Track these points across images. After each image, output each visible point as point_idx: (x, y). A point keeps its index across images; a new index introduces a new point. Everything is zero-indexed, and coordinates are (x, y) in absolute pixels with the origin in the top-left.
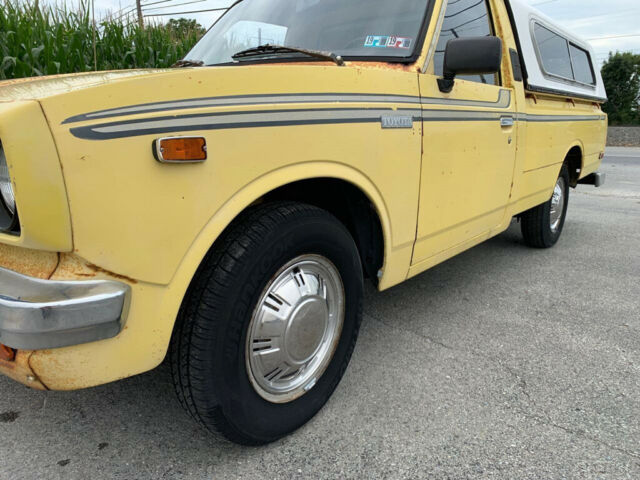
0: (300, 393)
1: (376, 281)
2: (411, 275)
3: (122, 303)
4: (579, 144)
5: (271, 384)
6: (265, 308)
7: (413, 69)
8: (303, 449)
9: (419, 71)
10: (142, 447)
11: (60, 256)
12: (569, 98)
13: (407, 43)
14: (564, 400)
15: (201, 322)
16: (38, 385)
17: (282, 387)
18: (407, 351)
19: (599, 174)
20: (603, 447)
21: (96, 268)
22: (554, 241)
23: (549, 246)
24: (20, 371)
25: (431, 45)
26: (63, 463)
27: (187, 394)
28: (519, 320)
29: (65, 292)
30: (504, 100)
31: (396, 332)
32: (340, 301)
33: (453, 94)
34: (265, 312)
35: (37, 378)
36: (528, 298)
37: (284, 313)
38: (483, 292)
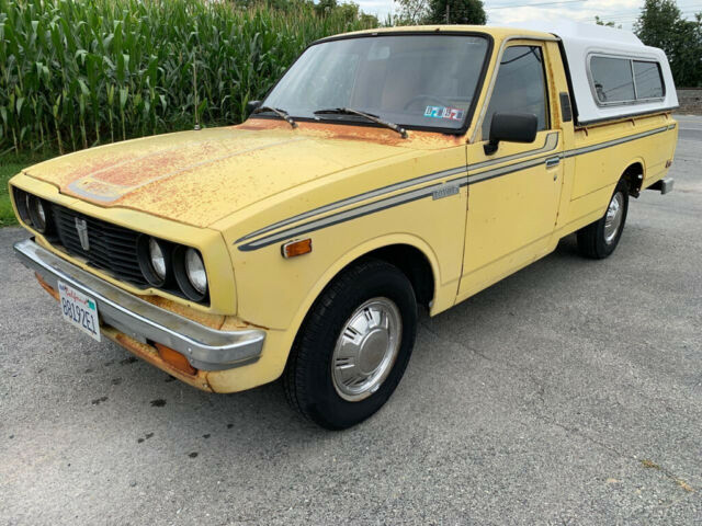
0: (368, 394)
1: (428, 310)
2: (458, 301)
3: (261, 344)
4: (639, 160)
5: (348, 388)
6: (344, 337)
7: (463, 140)
8: (370, 434)
9: (468, 142)
10: (257, 428)
11: (225, 317)
12: (629, 119)
13: (460, 115)
14: (570, 406)
15: (304, 350)
16: (209, 390)
17: (355, 391)
18: (453, 361)
19: (666, 181)
20: (588, 441)
21: (248, 323)
22: (609, 253)
23: (603, 258)
24: (199, 381)
25: (480, 117)
26: (206, 436)
27: (293, 395)
28: (554, 335)
29: (229, 339)
30: (551, 143)
31: (446, 343)
32: (399, 328)
33: (497, 154)
34: (344, 340)
35: (209, 386)
36: (568, 313)
37: (358, 340)
38: (528, 306)
